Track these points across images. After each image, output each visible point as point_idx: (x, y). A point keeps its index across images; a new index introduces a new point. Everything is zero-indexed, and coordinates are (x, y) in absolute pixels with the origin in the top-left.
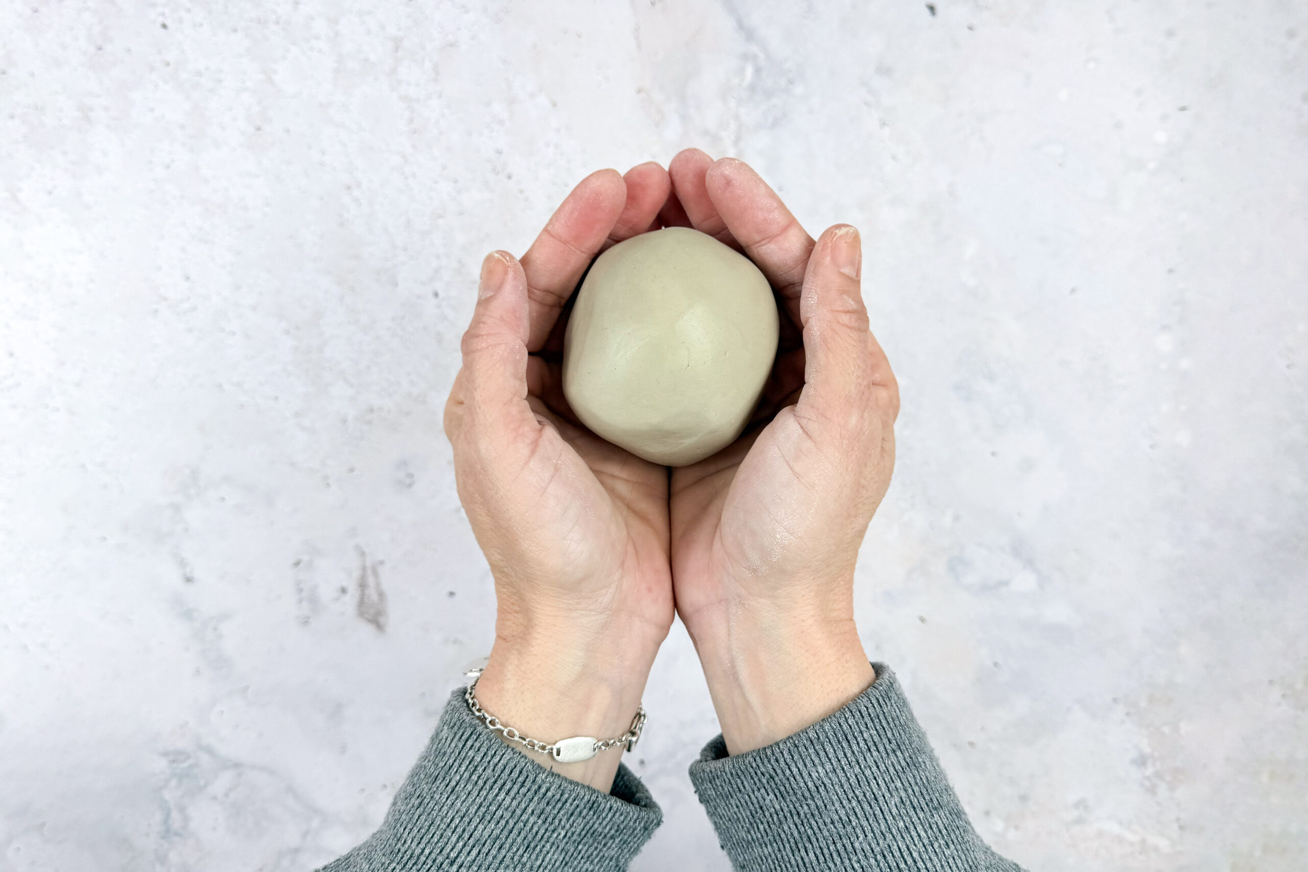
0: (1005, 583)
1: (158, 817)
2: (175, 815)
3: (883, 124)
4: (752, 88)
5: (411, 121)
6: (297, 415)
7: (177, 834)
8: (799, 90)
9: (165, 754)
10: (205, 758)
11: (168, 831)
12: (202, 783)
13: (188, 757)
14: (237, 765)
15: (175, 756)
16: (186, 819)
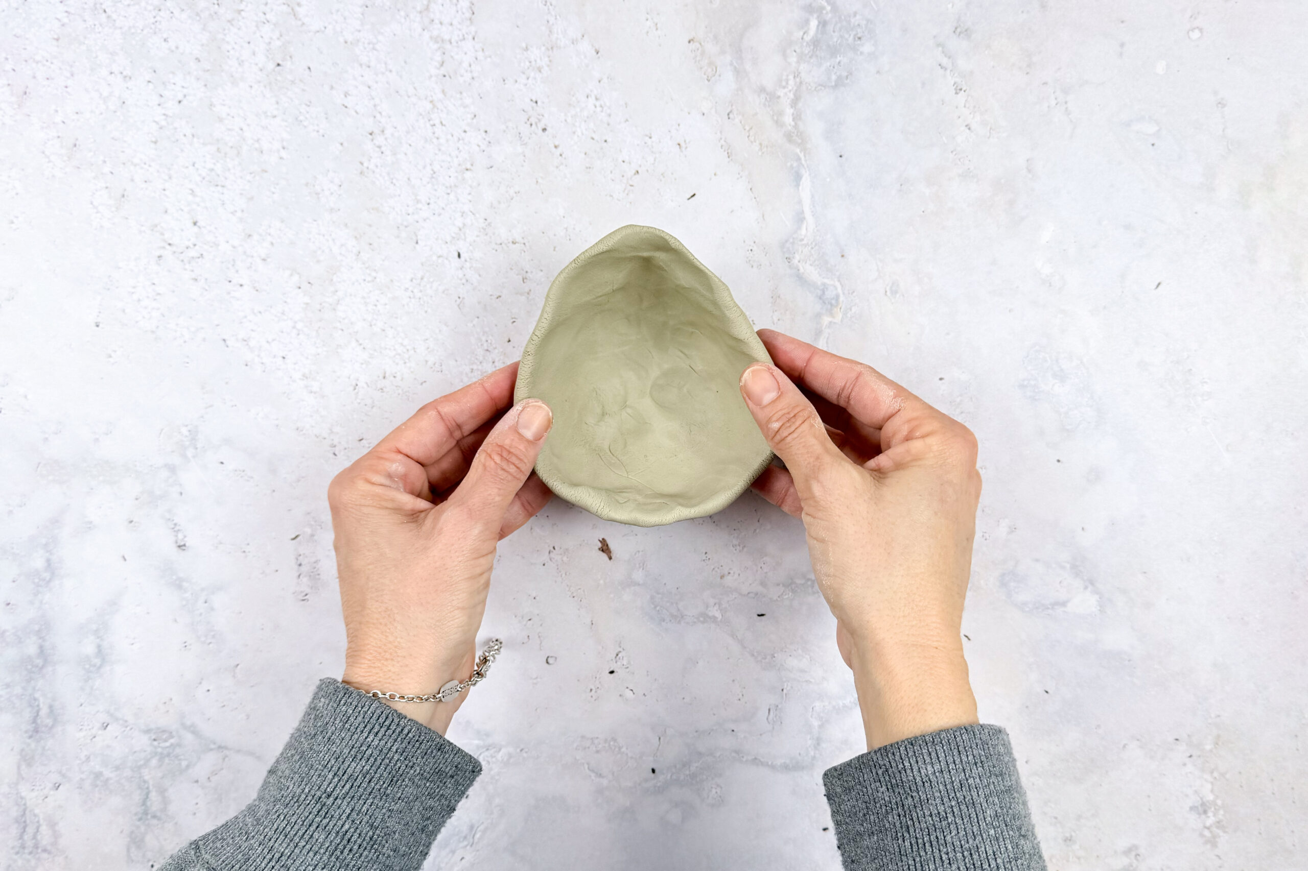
0: (1064, 604)
1: (137, 797)
2: (153, 795)
3: (958, 90)
4: (816, 43)
5: (442, 64)
6: (305, 377)
7: (154, 817)
8: (867, 48)
9: (148, 731)
10: (189, 737)
11: (146, 813)
12: (184, 764)
13: (171, 737)
14: (220, 747)
15: (158, 734)
16: (166, 802)
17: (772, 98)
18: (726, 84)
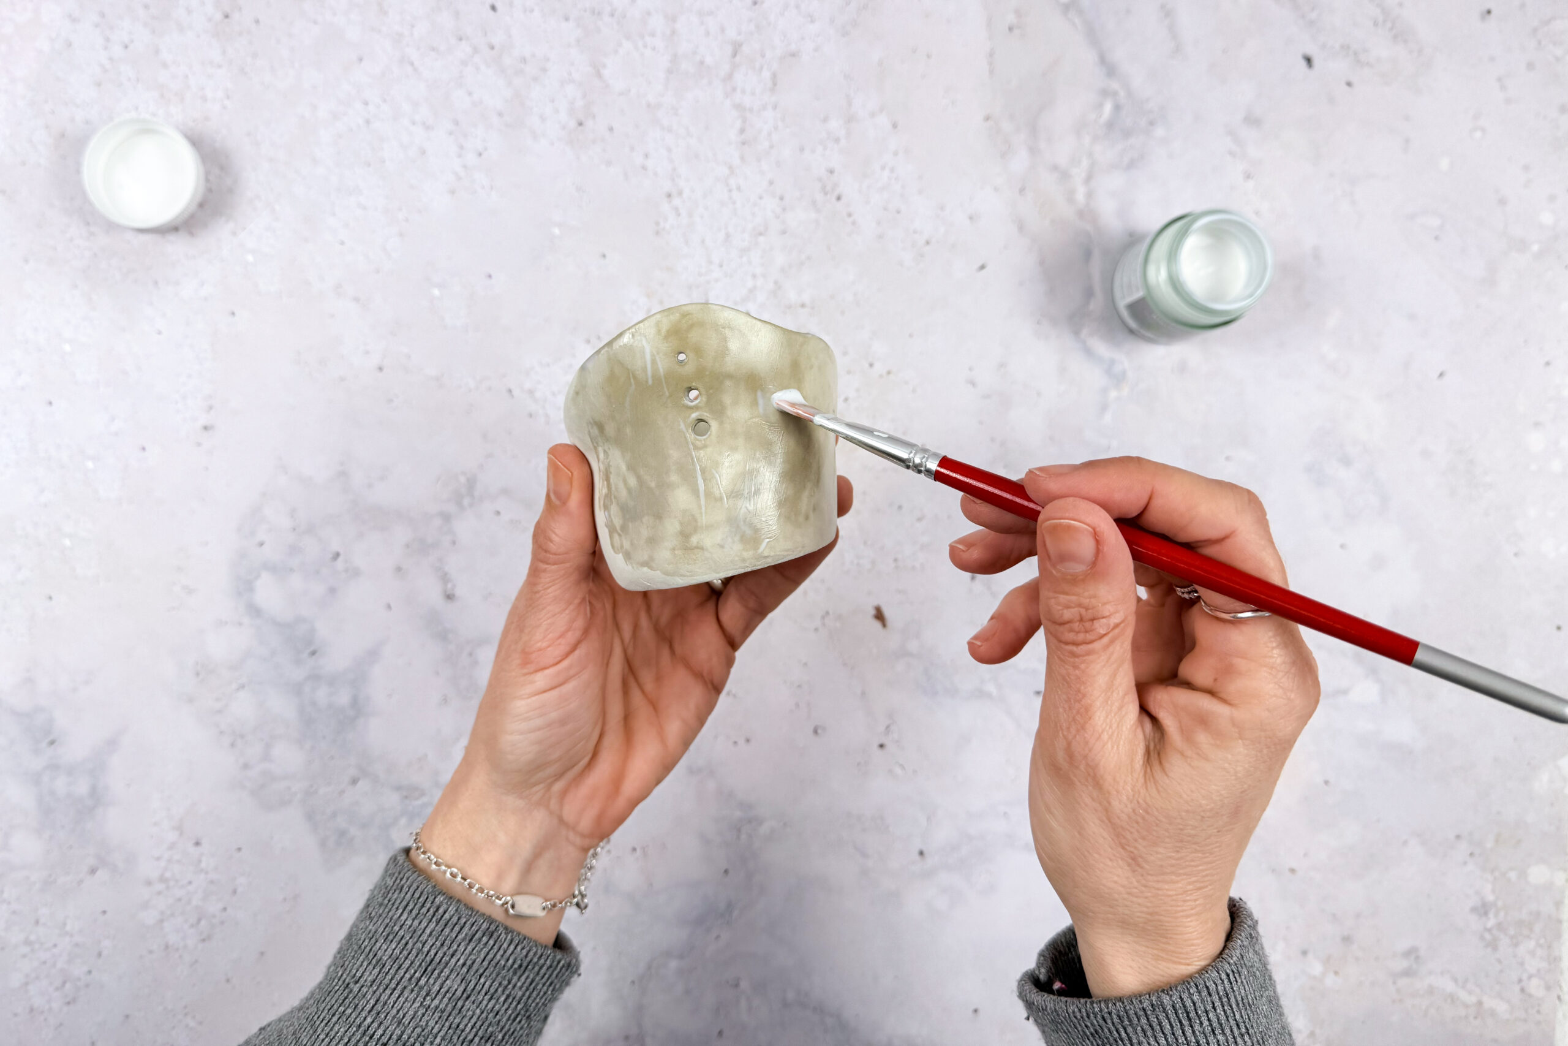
4: (1110, 125)
8: (1159, 132)
15: (409, 792)
17: (1065, 176)
18: (1020, 162)
